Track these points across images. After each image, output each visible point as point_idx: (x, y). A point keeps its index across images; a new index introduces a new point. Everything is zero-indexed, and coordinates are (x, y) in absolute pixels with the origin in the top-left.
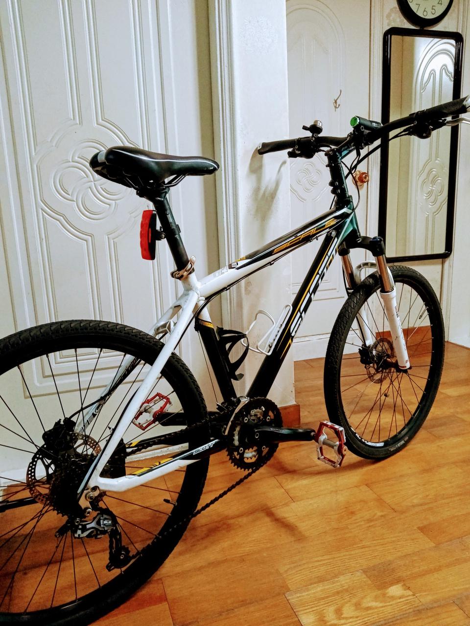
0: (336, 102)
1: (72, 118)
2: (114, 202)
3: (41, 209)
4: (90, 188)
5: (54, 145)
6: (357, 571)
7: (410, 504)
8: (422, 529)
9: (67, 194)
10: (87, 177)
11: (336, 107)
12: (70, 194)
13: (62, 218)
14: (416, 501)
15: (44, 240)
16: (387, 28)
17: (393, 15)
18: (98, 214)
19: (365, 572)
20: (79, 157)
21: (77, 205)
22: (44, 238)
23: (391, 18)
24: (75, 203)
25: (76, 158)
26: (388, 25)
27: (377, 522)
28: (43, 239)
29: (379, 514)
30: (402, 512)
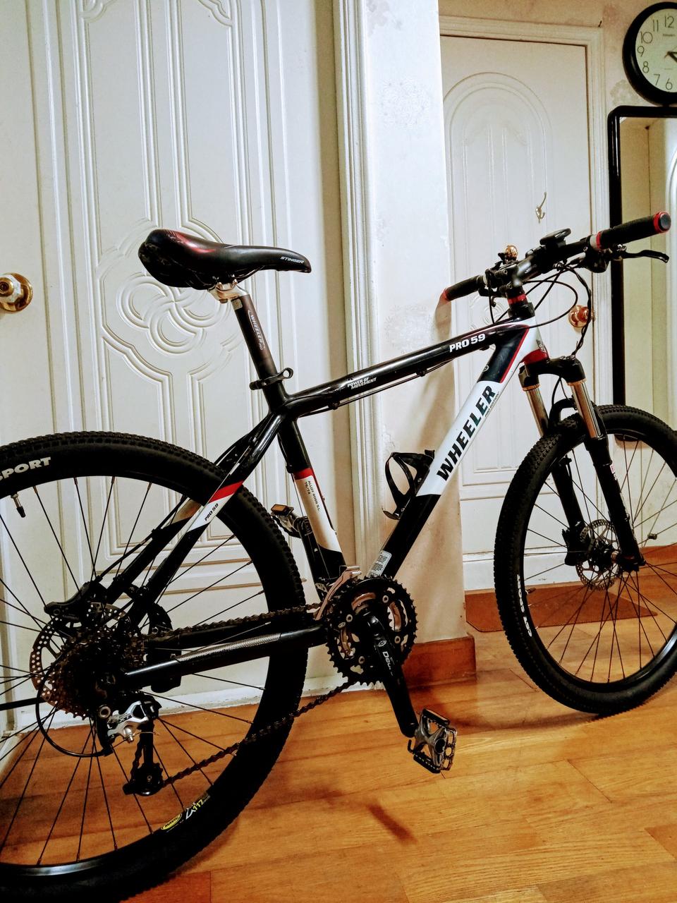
0: (539, 210)
1: (150, 219)
2: (201, 329)
3: (104, 338)
4: (170, 310)
5: (124, 253)
6: (529, 886)
7: (637, 792)
8: (653, 832)
9: (138, 317)
10: (167, 296)
11: (540, 218)
12: (143, 317)
13: (130, 350)
14: (649, 789)
15: (105, 380)
16: (612, 108)
17: (621, 90)
18: (181, 346)
19: (541, 888)
21: (152, 334)
22: (105, 376)
23: (618, 95)
24: (149, 330)
26: (615, 104)
27: (576, 816)
28: (103, 378)
29: (581, 803)
30: (624, 804)
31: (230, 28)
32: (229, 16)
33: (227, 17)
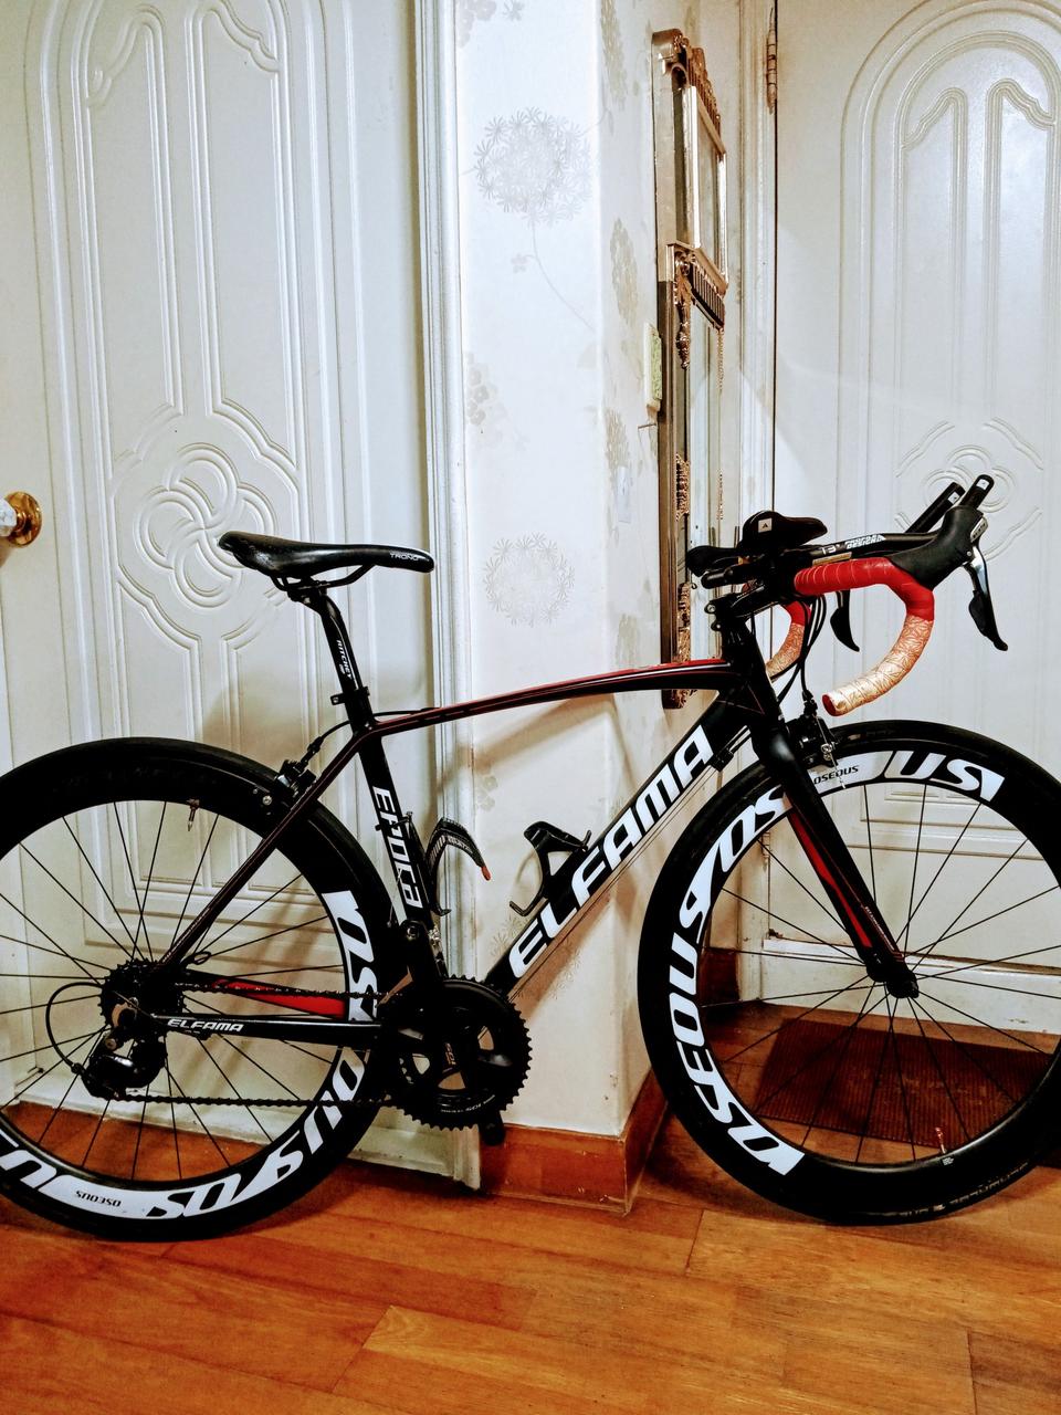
1: (173, 404)
2: (238, 571)
3: (120, 583)
4: (198, 541)
5: (143, 458)
9: (160, 553)
10: (194, 520)
12: (165, 552)
13: (151, 601)
20: (181, 481)
21: (176, 577)
24: (173, 571)
25: (177, 482)
31: (276, 76)
32: (276, 56)
33: (273, 58)
